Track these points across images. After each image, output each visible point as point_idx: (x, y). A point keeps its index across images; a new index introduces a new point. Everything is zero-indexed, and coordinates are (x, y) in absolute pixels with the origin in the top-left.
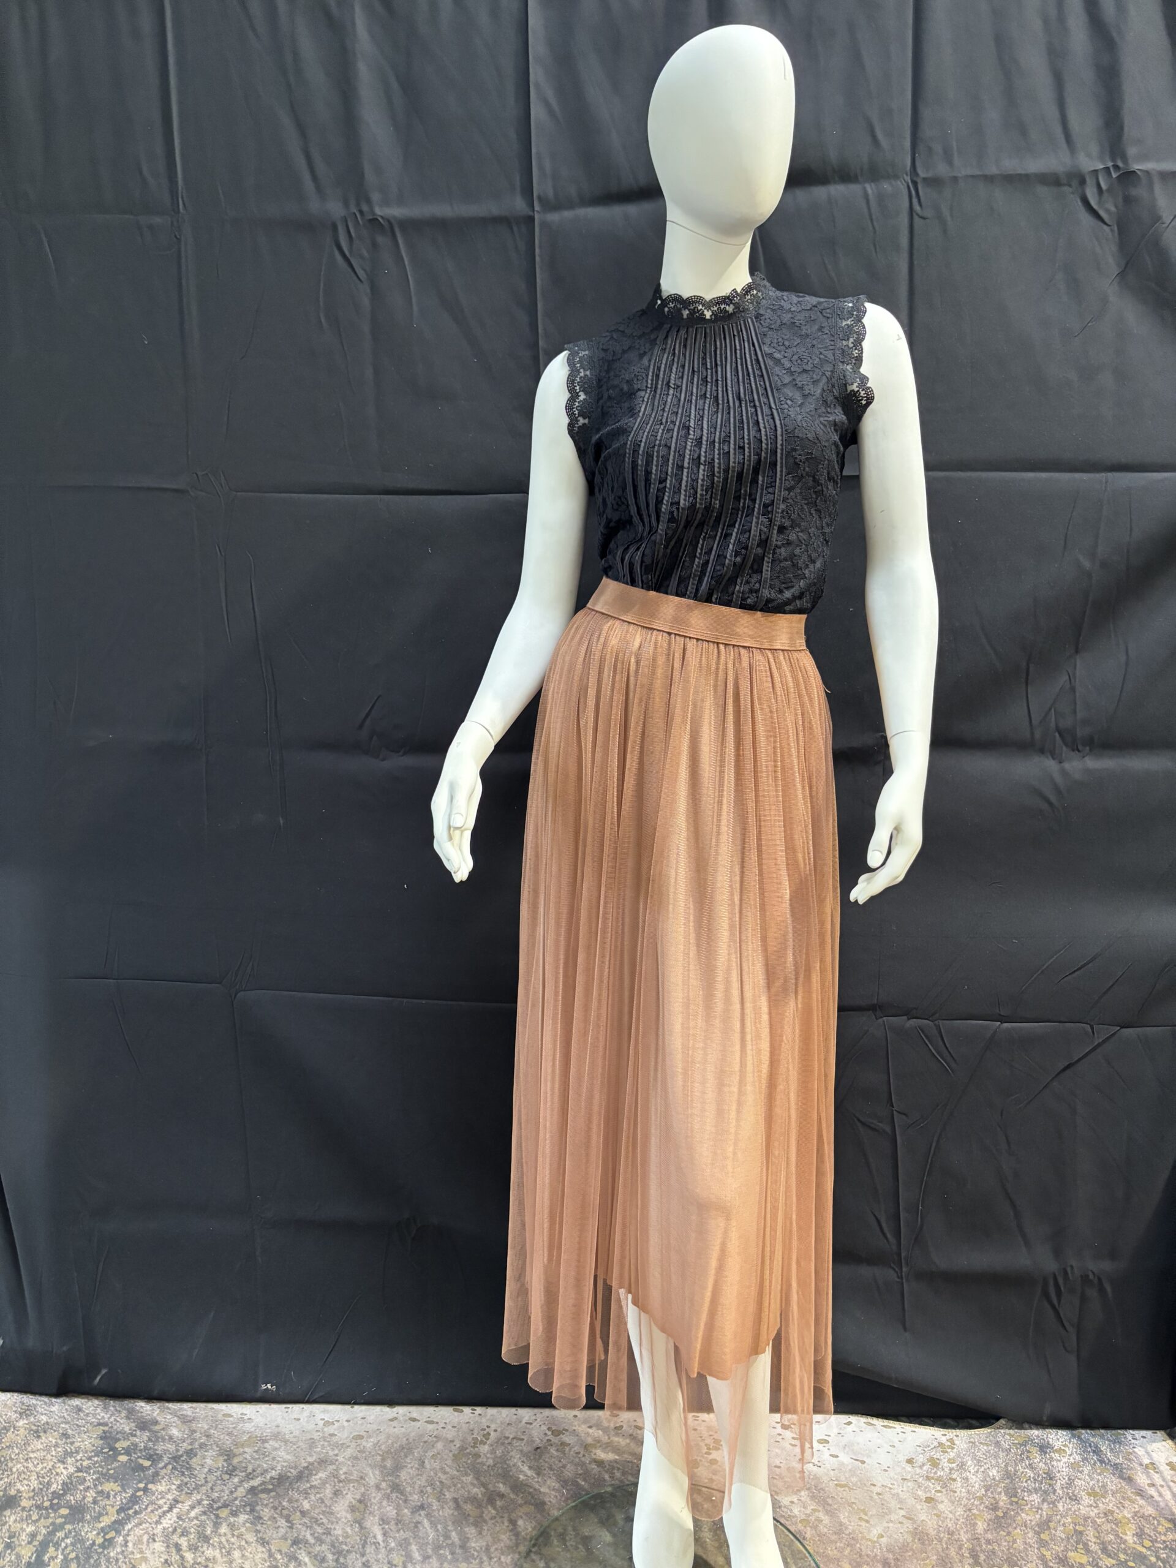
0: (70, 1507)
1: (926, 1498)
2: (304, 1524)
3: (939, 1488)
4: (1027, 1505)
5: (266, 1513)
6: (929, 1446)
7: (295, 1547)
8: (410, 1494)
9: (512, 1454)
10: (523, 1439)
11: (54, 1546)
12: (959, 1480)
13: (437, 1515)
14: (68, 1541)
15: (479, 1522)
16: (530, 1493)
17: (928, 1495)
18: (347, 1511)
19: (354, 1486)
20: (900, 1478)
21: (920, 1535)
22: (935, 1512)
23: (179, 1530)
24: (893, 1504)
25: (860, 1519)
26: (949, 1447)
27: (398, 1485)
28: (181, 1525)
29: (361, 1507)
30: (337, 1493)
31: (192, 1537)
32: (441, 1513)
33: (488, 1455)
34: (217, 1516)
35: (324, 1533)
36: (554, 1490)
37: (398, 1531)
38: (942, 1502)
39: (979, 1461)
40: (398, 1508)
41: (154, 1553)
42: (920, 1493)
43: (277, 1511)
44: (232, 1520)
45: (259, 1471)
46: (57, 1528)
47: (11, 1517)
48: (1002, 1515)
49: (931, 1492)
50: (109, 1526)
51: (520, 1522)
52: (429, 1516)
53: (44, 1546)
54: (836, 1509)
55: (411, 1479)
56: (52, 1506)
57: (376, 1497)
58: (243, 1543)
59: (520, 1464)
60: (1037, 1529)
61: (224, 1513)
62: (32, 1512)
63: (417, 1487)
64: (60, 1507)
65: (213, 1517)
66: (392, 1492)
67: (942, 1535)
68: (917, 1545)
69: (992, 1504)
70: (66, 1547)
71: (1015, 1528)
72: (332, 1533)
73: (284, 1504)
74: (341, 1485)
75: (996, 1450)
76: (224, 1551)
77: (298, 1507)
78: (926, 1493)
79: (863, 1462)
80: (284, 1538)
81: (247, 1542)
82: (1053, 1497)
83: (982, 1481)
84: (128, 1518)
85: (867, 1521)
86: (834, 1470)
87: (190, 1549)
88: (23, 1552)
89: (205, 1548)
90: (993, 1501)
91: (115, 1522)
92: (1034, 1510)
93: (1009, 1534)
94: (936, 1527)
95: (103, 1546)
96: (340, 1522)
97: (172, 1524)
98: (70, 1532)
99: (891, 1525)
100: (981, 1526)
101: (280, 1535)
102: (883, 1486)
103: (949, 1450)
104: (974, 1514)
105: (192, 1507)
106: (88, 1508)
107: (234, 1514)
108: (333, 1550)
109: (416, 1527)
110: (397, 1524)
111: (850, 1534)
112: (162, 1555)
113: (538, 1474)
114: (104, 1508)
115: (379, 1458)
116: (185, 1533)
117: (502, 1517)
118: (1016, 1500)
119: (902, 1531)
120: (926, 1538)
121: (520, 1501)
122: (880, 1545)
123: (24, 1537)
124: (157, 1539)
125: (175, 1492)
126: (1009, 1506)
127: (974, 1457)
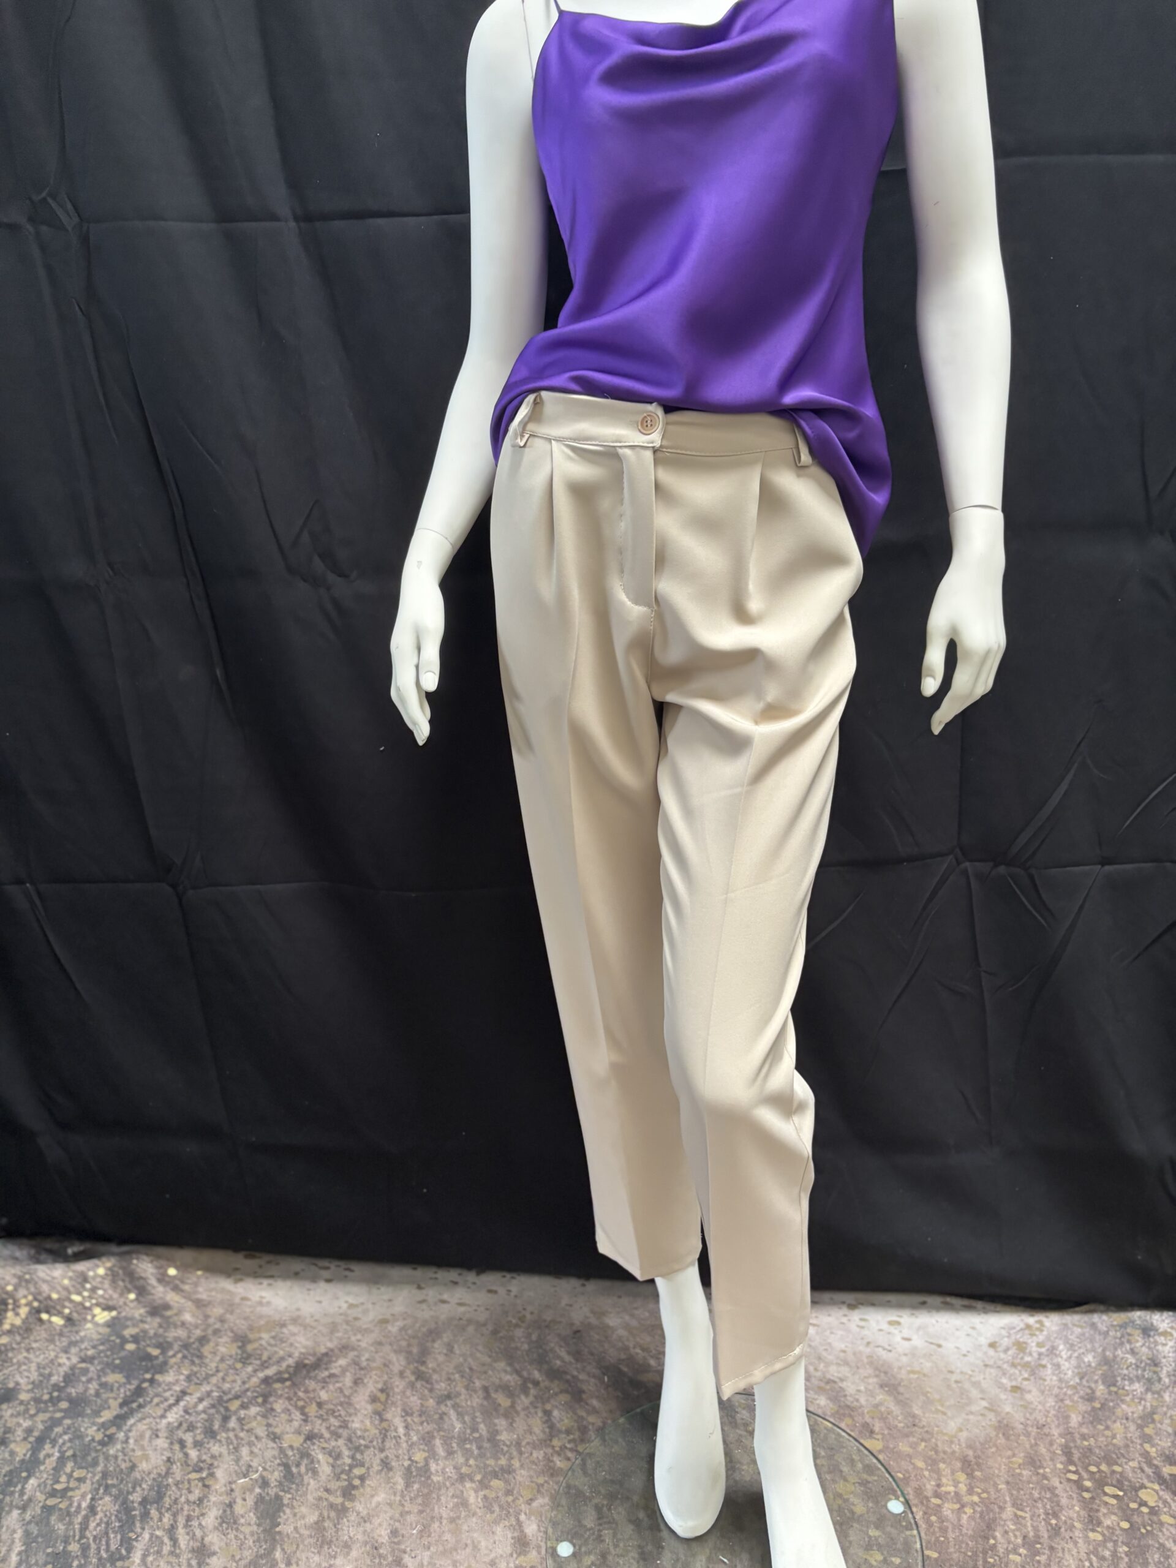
0: (71, 1400)
1: (1012, 1387)
2: (320, 1417)
3: (1026, 1375)
4: (1128, 1395)
5: (279, 1406)
6: (1014, 1328)
7: (309, 1442)
8: (437, 1382)
9: (549, 1338)
10: (560, 1322)
11: (50, 1443)
12: (1049, 1366)
13: (464, 1404)
14: (66, 1437)
15: (509, 1414)
16: (567, 1381)
17: (1014, 1383)
18: (367, 1402)
19: (376, 1375)
20: (982, 1364)
21: (1004, 1427)
22: (1022, 1403)
23: (185, 1426)
24: (974, 1393)
25: (937, 1411)
26: (1037, 1329)
27: (423, 1372)
28: (187, 1420)
29: (382, 1399)
30: (357, 1382)
31: (198, 1431)
32: (469, 1403)
33: (523, 1340)
34: (227, 1409)
35: (340, 1427)
36: (594, 1376)
37: (422, 1423)
38: (1030, 1392)
39: (1072, 1345)
40: (423, 1398)
41: (156, 1450)
42: (1004, 1381)
43: (292, 1402)
44: (242, 1413)
45: (274, 1359)
46: (55, 1422)
47: (7, 1411)
48: (1098, 1405)
49: (1016, 1379)
50: (110, 1421)
51: (556, 1413)
52: (455, 1406)
53: (40, 1441)
54: (908, 1399)
55: (438, 1365)
56: (51, 1399)
57: (399, 1385)
58: (253, 1438)
59: (557, 1349)
60: (1139, 1422)
61: (234, 1405)
62: (29, 1406)
63: (444, 1374)
64: (59, 1399)
65: (222, 1410)
66: (417, 1379)
67: (1030, 1429)
68: (1002, 1441)
69: (1087, 1394)
70: (64, 1444)
71: (1115, 1422)
72: (350, 1425)
73: (301, 1394)
74: (363, 1372)
75: (1092, 1332)
76: (231, 1447)
77: (314, 1398)
78: (1011, 1380)
79: (939, 1346)
80: (298, 1432)
81: (257, 1437)
82: (1157, 1387)
83: (1076, 1368)
84: (132, 1412)
85: (944, 1414)
86: (905, 1355)
87: (195, 1446)
88: (18, 1449)
89: (211, 1445)
90: (1089, 1391)
91: (117, 1417)
92: (1137, 1401)
93: (1107, 1428)
94: (1022, 1420)
95: (103, 1443)
96: (359, 1414)
97: (177, 1419)
98: (69, 1428)
99: (971, 1417)
100: (1075, 1419)
101: (293, 1430)
102: (962, 1373)
103: (1037, 1333)
104: (1067, 1406)
105: (201, 1400)
106: (90, 1401)
107: (244, 1406)
108: (350, 1445)
109: (441, 1418)
110: (420, 1416)
111: (923, 1427)
112: (165, 1453)
113: (577, 1360)
114: (106, 1401)
115: (404, 1343)
116: (191, 1428)
117: (536, 1407)
118: (1114, 1389)
119: (984, 1424)
120: (1011, 1432)
121: (557, 1390)
122: (959, 1440)
123: (20, 1433)
124: (160, 1434)
125: (183, 1383)
126: (1107, 1396)
127: (1066, 1341)
